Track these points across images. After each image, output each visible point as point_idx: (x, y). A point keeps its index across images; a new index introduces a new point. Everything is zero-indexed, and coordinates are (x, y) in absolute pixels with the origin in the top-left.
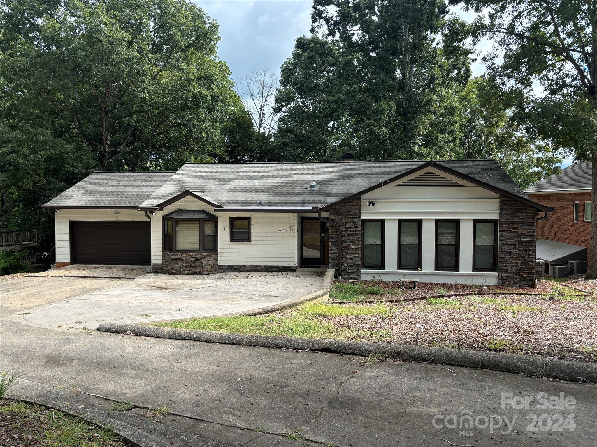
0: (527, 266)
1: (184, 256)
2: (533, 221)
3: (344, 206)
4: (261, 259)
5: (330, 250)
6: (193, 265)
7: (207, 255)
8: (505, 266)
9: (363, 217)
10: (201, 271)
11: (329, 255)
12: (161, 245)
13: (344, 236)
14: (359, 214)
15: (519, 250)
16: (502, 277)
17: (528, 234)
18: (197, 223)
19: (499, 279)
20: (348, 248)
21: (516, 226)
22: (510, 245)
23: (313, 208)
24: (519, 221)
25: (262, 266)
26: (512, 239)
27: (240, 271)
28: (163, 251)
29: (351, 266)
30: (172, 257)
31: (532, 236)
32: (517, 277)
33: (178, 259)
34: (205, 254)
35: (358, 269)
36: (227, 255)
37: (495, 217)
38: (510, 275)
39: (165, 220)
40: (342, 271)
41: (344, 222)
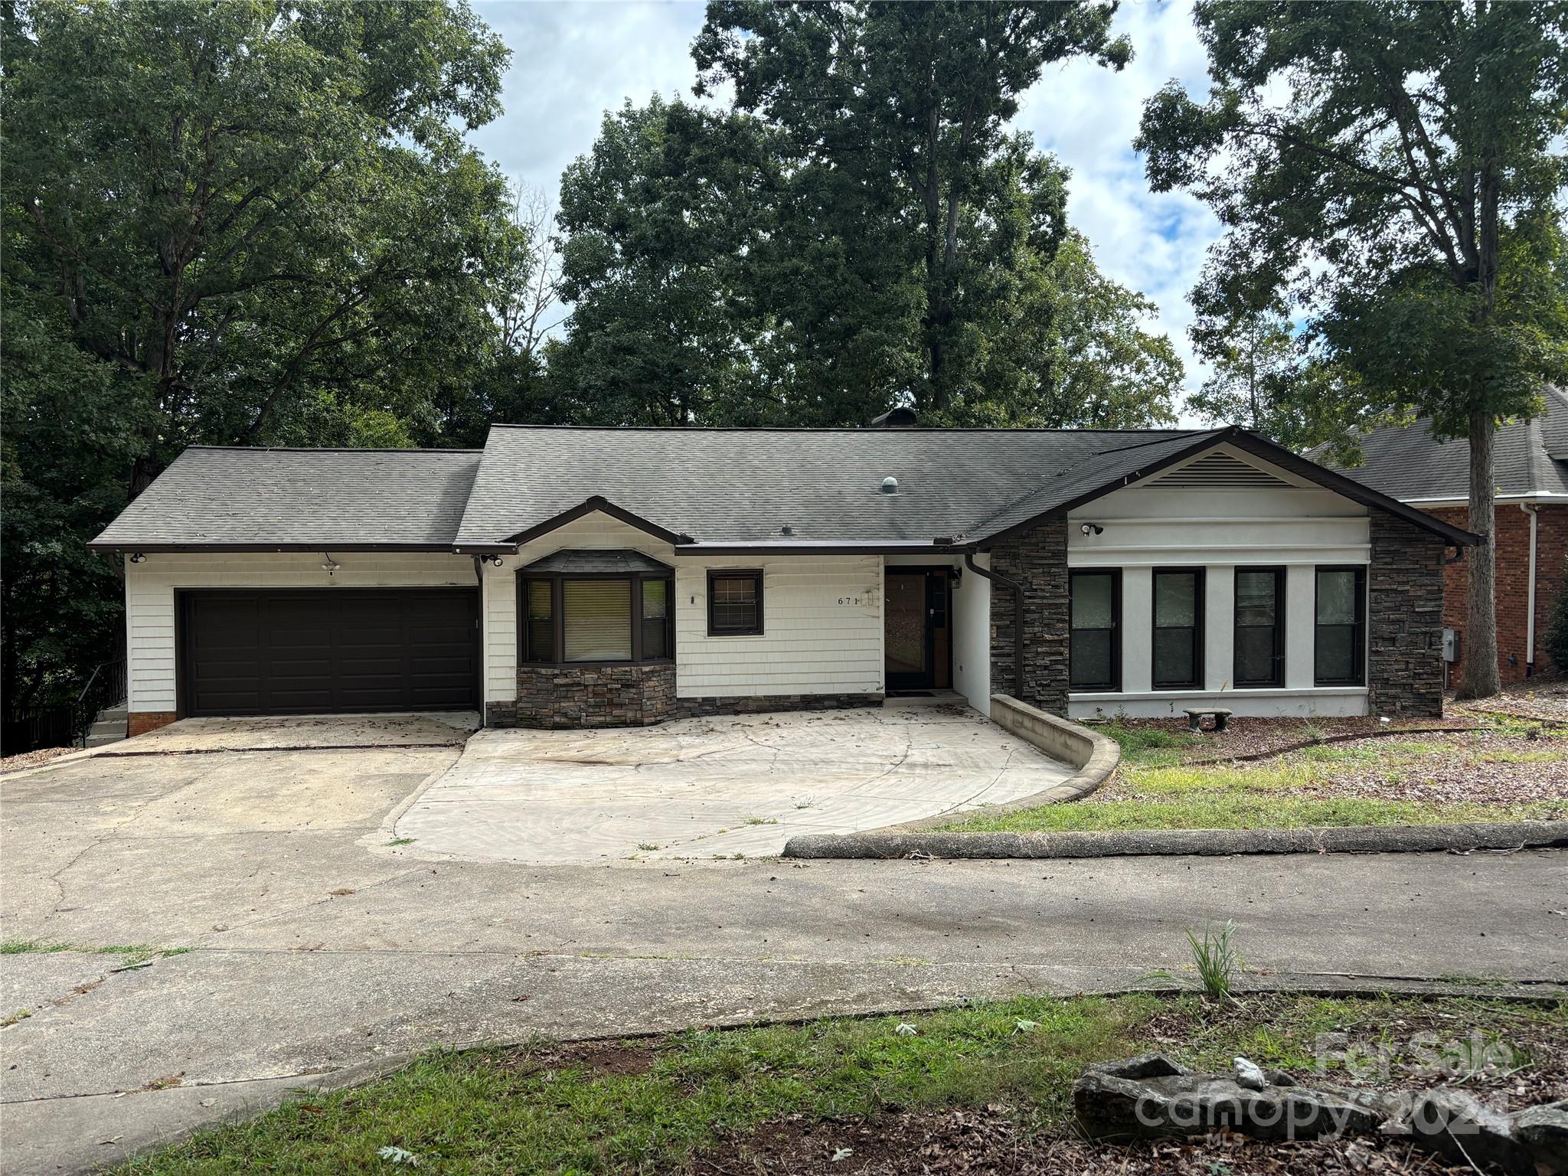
0: (1428, 669)
1: (590, 677)
2: (1440, 567)
3: (1028, 536)
4: (791, 678)
5: (994, 648)
6: (616, 701)
7: (652, 672)
8: (1383, 671)
9: (1074, 562)
10: (639, 715)
12: (513, 650)
13: (1029, 611)
14: (1064, 554)
15: (1410, 634)
16: (1378, 696)
17: (1429, 597)
18: (622, 588)
19: (1370, 702)
20: (1037, 640)
21: (1405, 579)
22: (1393, 622)
23: (936, 541)
24: (1411, 566)
25: (795, 696)
26: (1397, 608)
27: (739, 713)
28: (519, 665)
29: (1046, 685)
30: (556, 681)
31: (1436, 600)
32: (1406, 695)
33: (572, 685)
34: (646, 669)
35: (1063, 693)
36: (700, 670)
37: (1360, 557)
38: (1393, 692)
39: (525, 579)
40: (1025, 698)
41: (1029, 575)
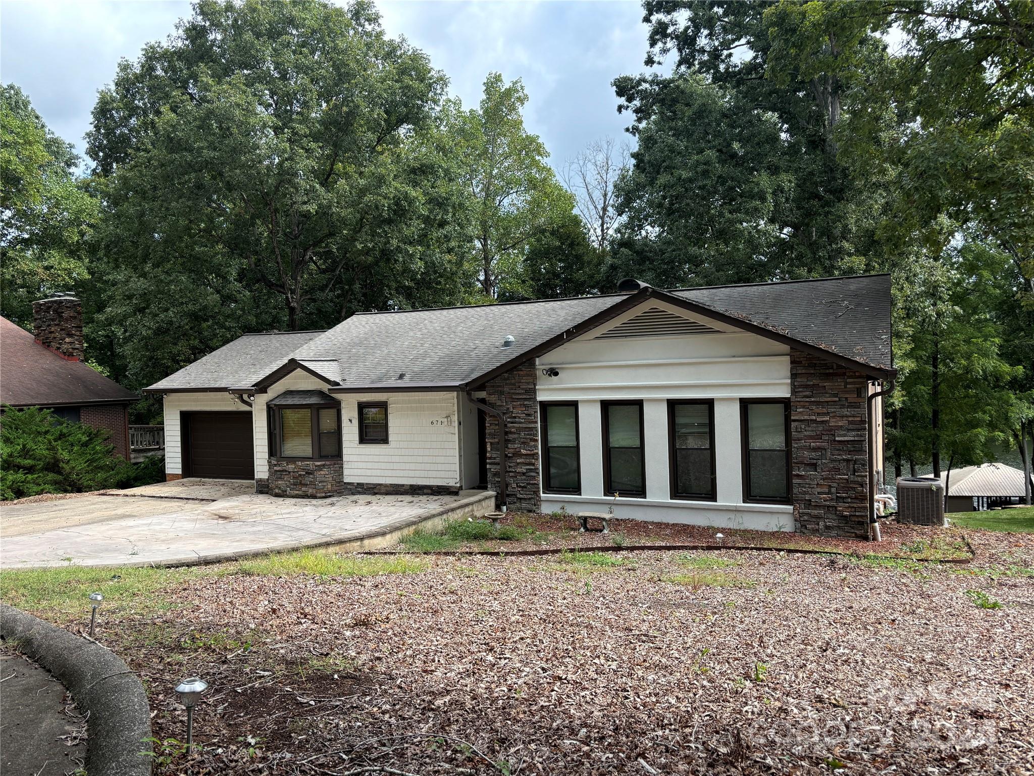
0: (852, 493)
1: (291, 467)
2: (860, 400)
3: (508, 379)
4: (406, 473)
5: (490, 458)
6: (303, 482)
7: (324, 465)
8: (806, 493)
9: (541, 397)
10: (315, 491)
11: (488, 466)
12: (266, 449)
13: (511, 433)
14: (534, 391)
15: (832, 461)
17: (851, 427)
18: (307, 413)
19: (796, 520)
20: (517, 454)
21: (825, 410)
22: (815, 449)
24: (829, 399)
25: (406, 485)
26: (818, 437)
27: (375, 494)
28: (269, 458)
29: (523, 487)
30: (275, 468)
31: (858, 430)
32: (830, 516)
33: (283, 471)
34: (319, 463)
35: (538, 494)
36: (356, 465)
37: (783, 392)
38: (815, 512)
39: (270, 409)
40: (508, 496)
41: (511, 407)
